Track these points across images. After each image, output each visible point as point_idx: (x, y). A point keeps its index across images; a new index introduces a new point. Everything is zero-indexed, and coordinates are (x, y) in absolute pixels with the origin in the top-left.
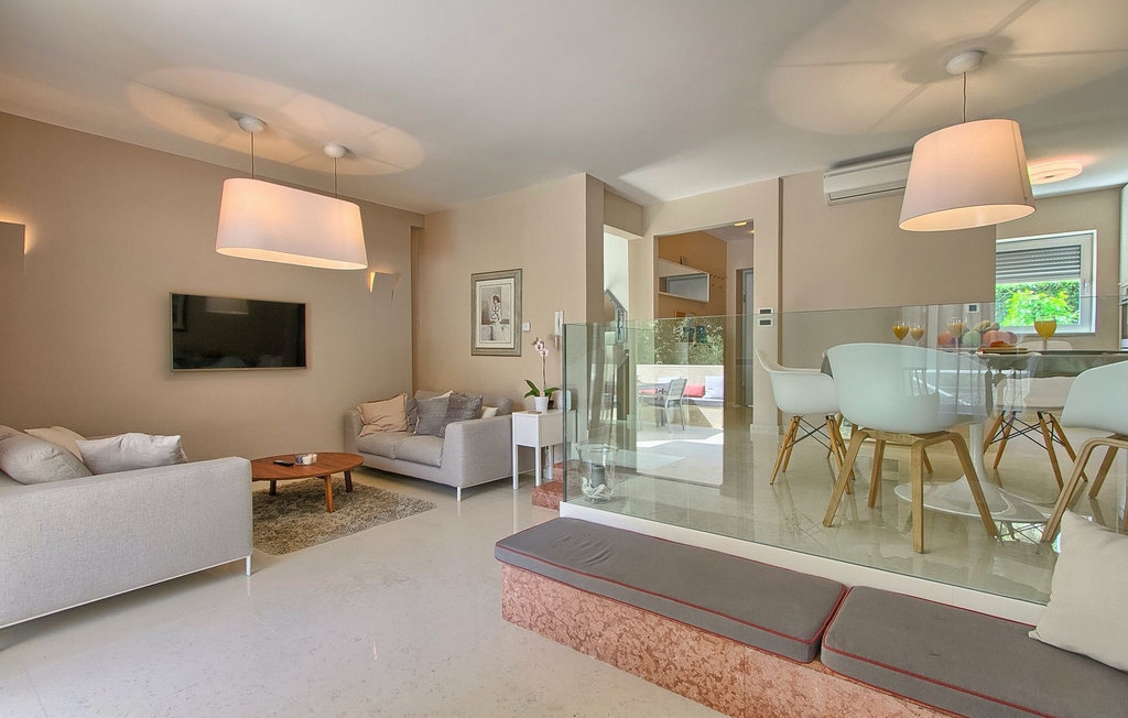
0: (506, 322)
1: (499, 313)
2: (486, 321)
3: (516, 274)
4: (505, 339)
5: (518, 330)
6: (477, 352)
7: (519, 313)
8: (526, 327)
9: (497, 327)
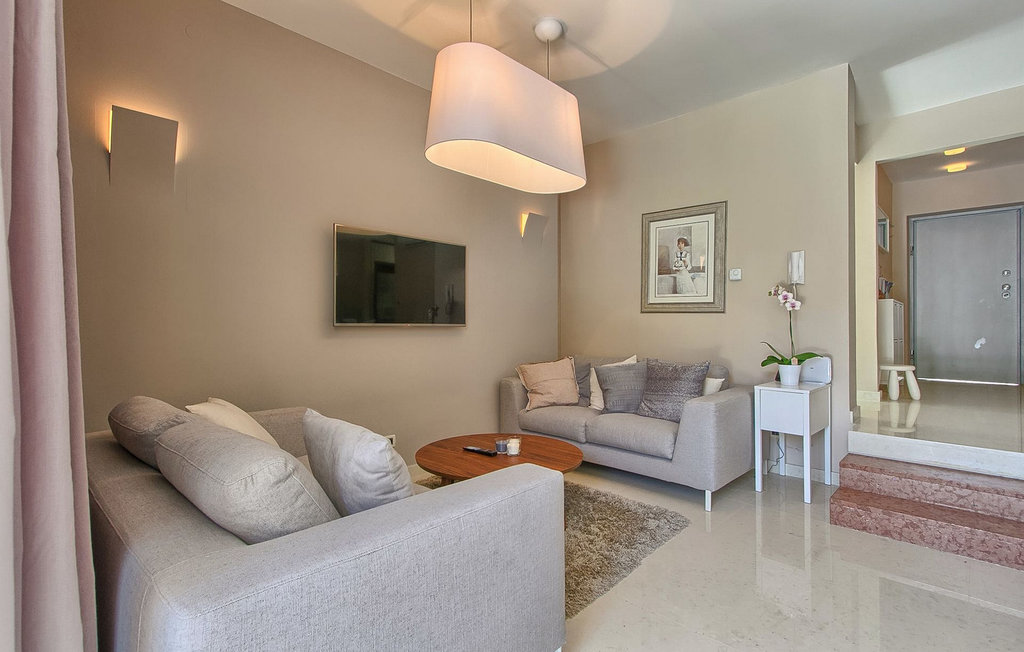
0: (697, 270)
1: (687, 259)
2: (664, 269)
3: (718, 209)
4: (698, 290)
5: (721, 278)
6: (648, 309)
7: (721, 258)
8: (735, 274)
9: (684, 277)
